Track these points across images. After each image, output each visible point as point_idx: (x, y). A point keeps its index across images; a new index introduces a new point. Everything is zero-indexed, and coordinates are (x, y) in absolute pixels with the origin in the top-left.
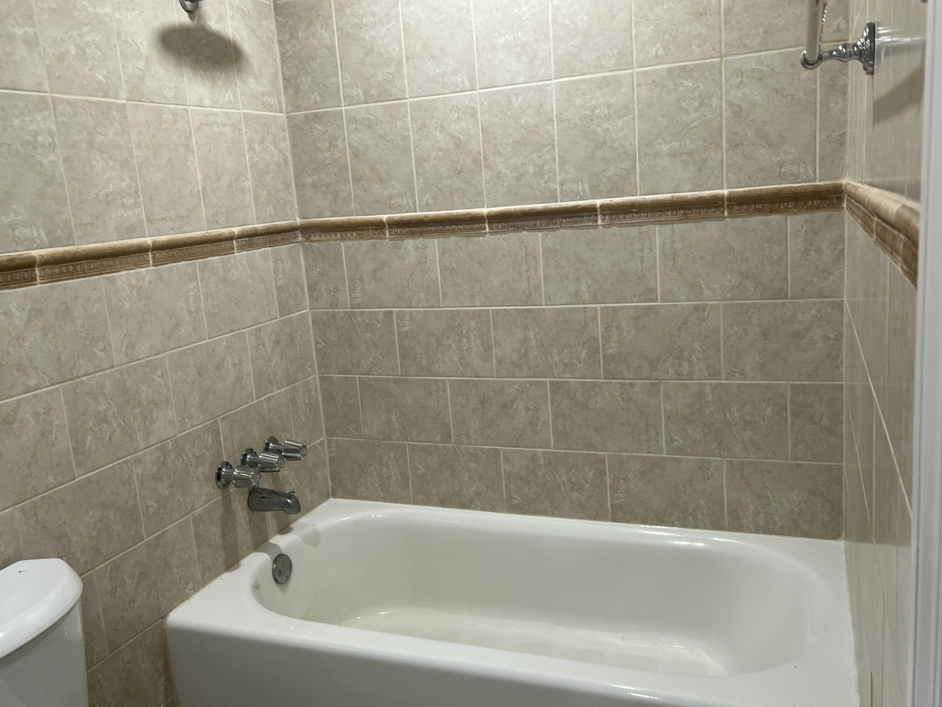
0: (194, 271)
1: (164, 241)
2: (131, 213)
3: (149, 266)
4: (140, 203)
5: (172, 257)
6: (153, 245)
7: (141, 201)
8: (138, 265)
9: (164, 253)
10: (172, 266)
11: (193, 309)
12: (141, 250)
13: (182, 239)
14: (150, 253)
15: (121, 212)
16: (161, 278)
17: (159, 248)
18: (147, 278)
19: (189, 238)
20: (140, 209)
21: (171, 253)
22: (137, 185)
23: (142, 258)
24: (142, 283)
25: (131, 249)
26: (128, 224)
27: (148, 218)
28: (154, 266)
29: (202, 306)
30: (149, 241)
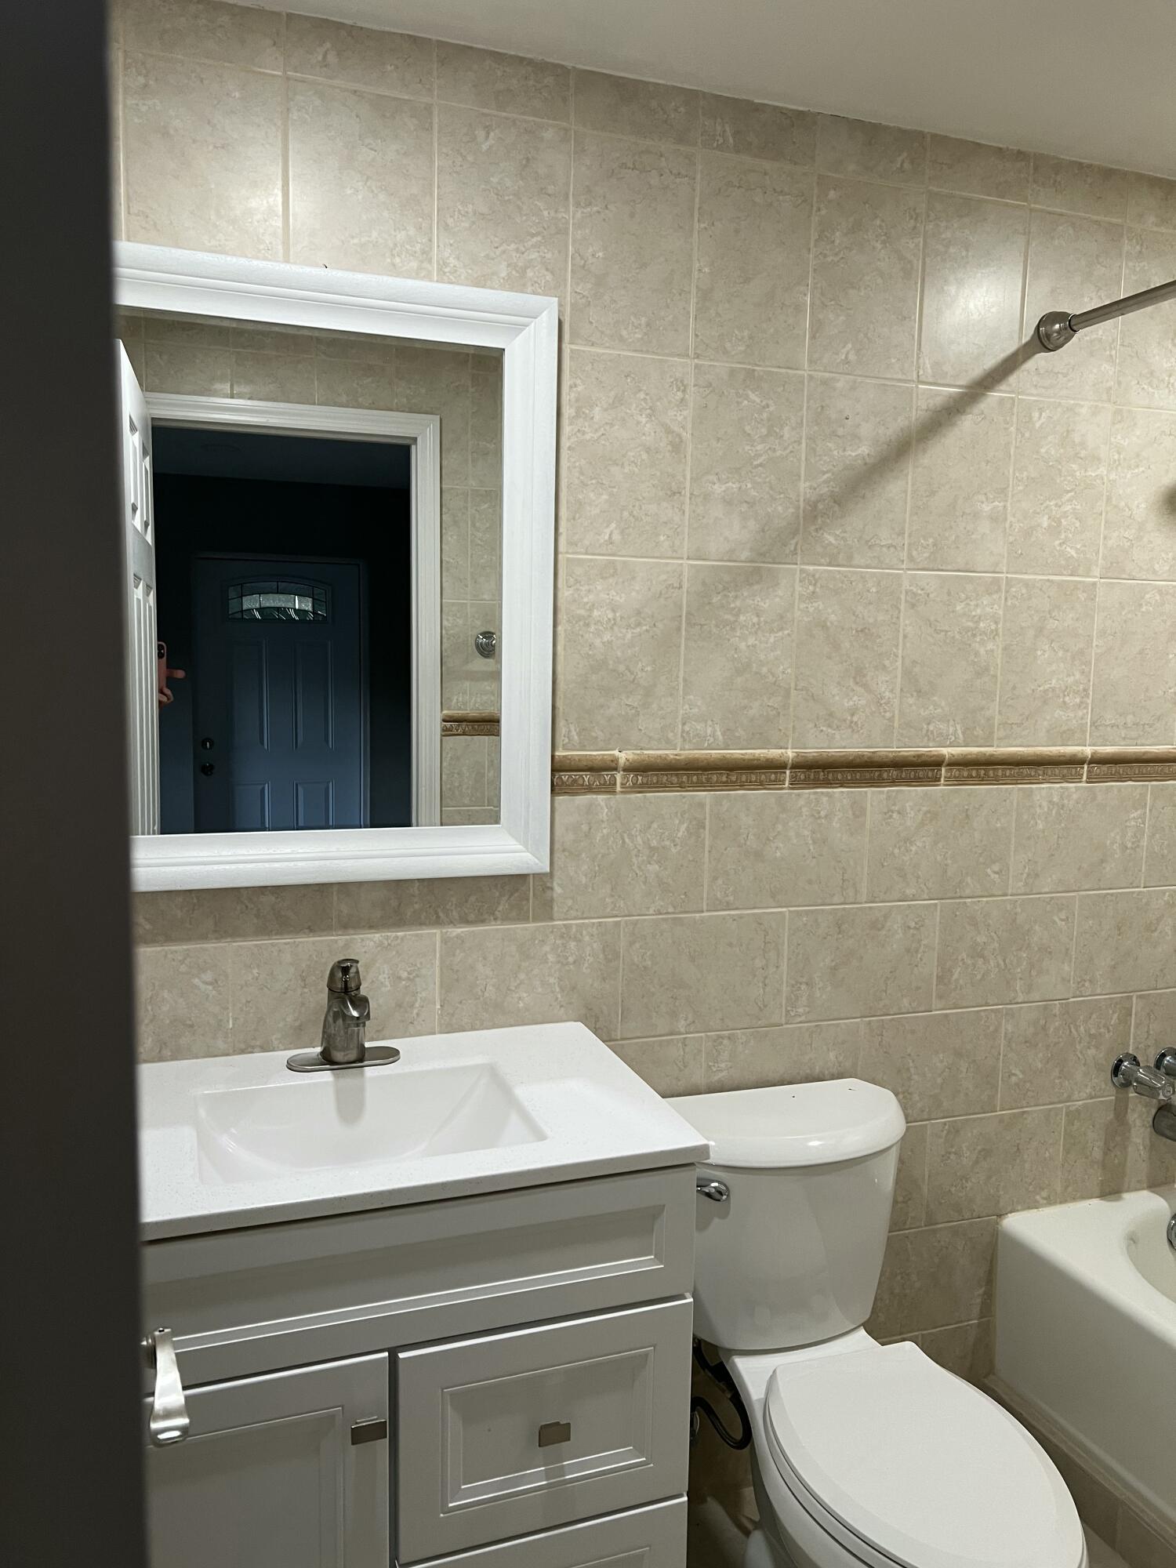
0: (1143, 796)
1: (1108, 753)
2: (1072, 715)
3: (1080, 782)
4: (1087, 704)
5: (1114, 775)
6: (1092, 756)
7: (1089, 701)
8: (1064, 779)
9: (1105, 768)
10: (1112, 786)
11: (1129, 845)
12: (1075, 762)
13: (1135, 753)
14: (1086, 766)
15: (1058, 713)
16: (1094, 799)
17: (1098, 761)
18: (1075, 796)
19: (1145, 753)
20: (1085, 711)
21: (1114, 768)
22: (1089, 681)
23: (1074, 770)
24: (1066, 801)
25: (1061, 758)
26: (1065, 728)
27: (1093, 723)
28: (1087, 782)
29: (1145, 842)
30: (1088, 751)
